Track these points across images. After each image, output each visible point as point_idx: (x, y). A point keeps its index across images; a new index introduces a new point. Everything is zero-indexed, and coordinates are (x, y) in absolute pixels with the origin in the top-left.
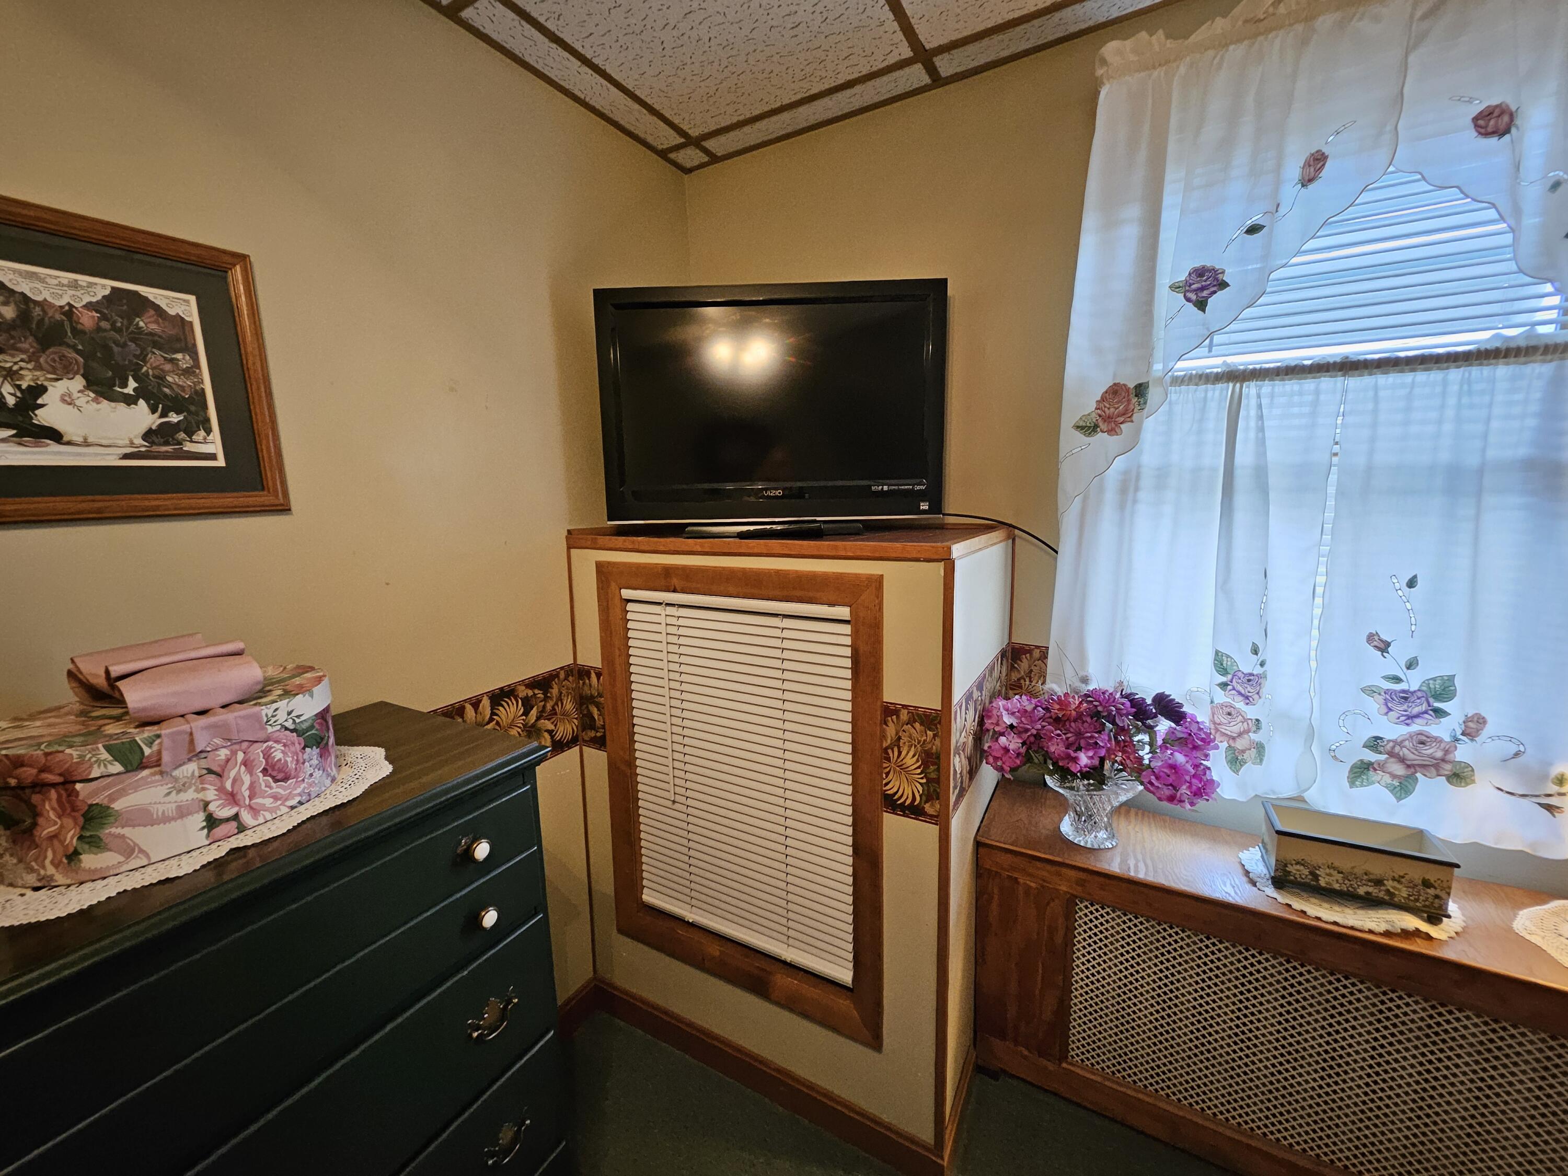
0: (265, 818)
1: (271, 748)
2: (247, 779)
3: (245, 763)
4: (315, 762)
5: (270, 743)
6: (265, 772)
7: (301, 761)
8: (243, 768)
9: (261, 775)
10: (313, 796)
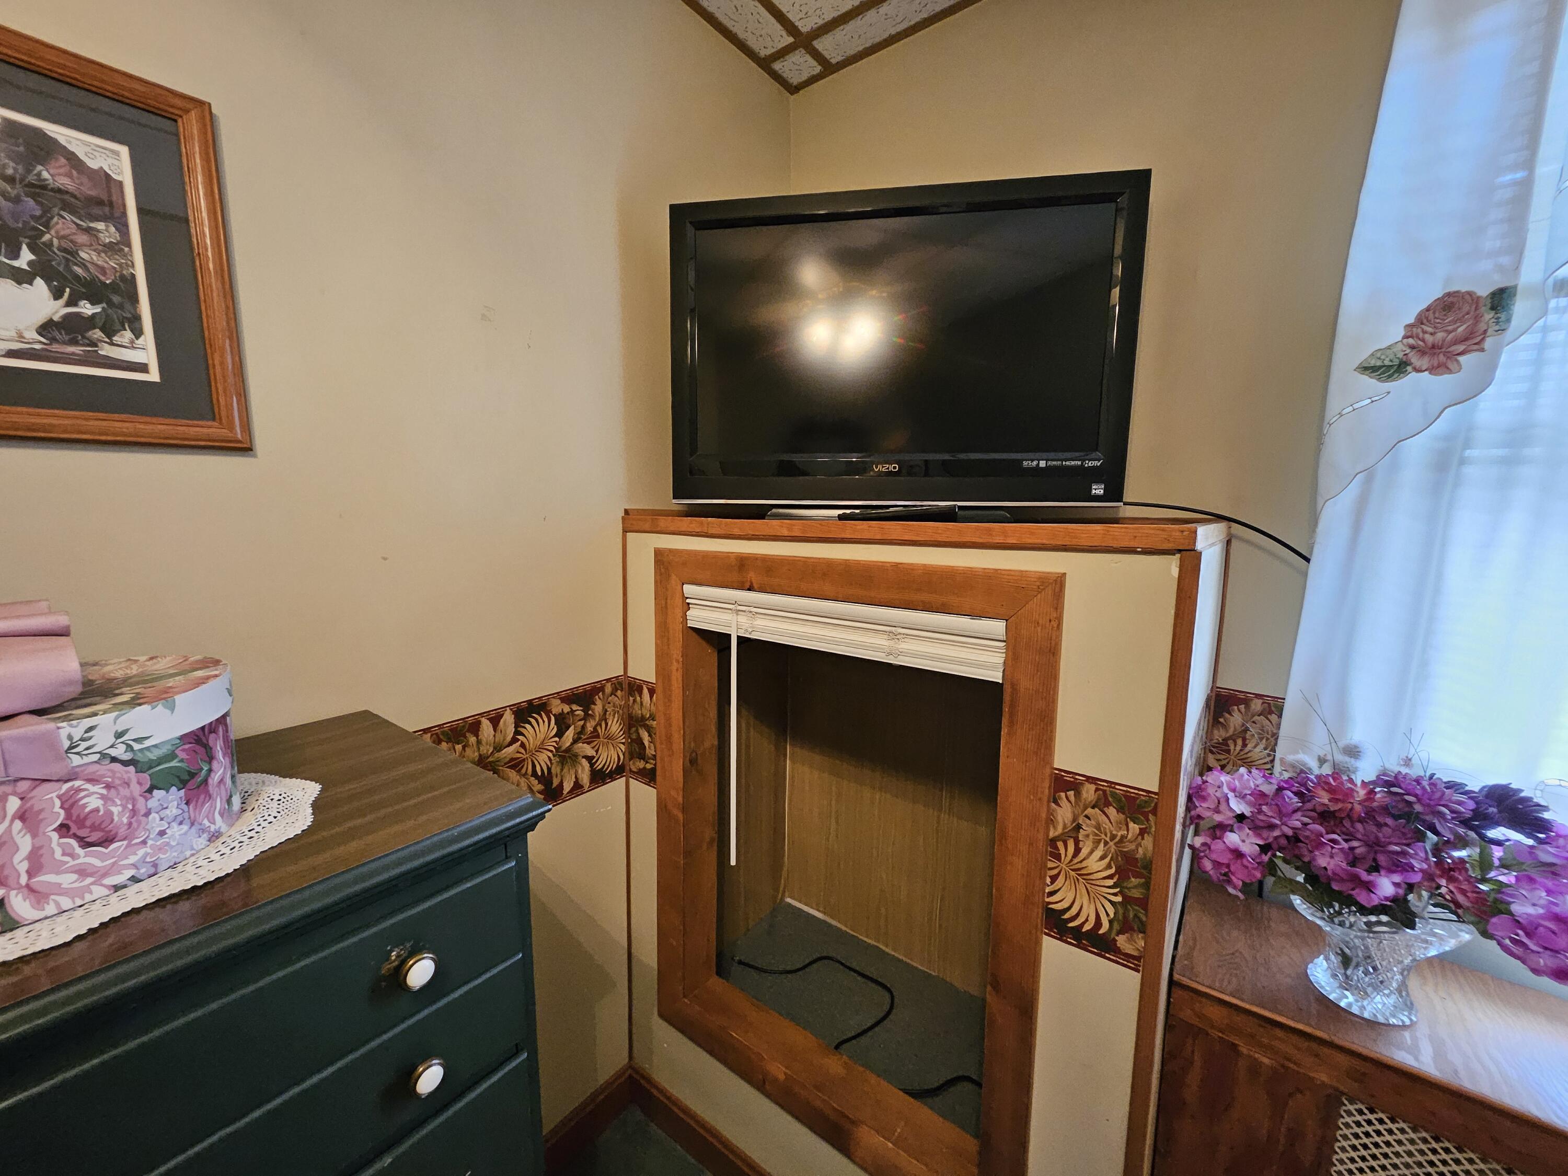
0: (57, 904)
1: (79, 790)
2: (25, 843)
3: (22, 816)
4: (173, 811)
5: (77, 783)
6: (64, 829)
7: (143, 811)
8: (18, 824)
9: (55, 836)
10: (161, 868)
